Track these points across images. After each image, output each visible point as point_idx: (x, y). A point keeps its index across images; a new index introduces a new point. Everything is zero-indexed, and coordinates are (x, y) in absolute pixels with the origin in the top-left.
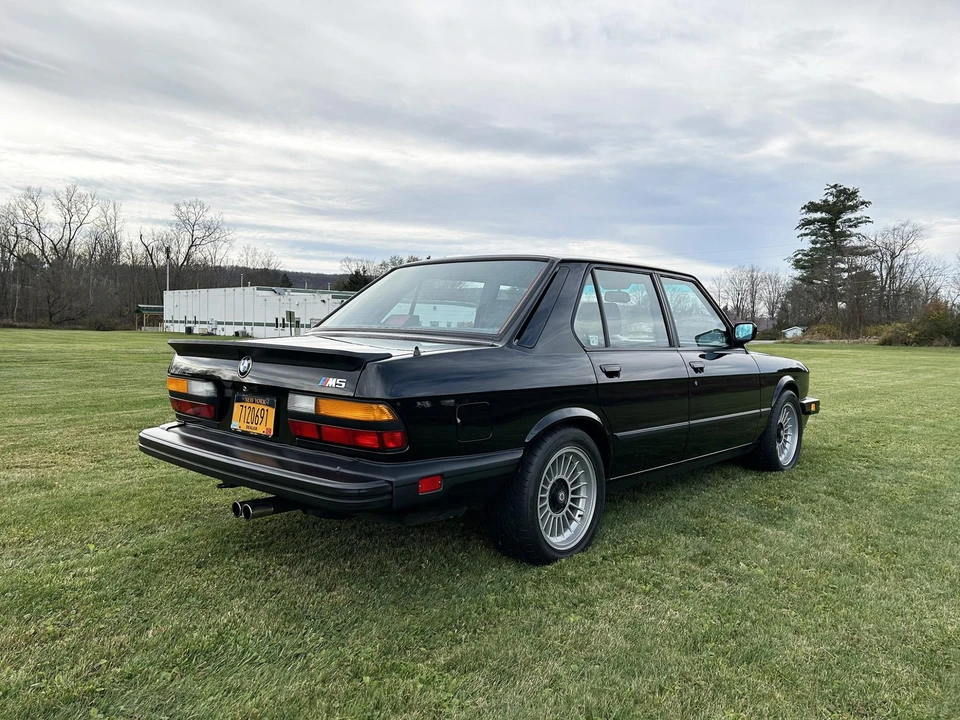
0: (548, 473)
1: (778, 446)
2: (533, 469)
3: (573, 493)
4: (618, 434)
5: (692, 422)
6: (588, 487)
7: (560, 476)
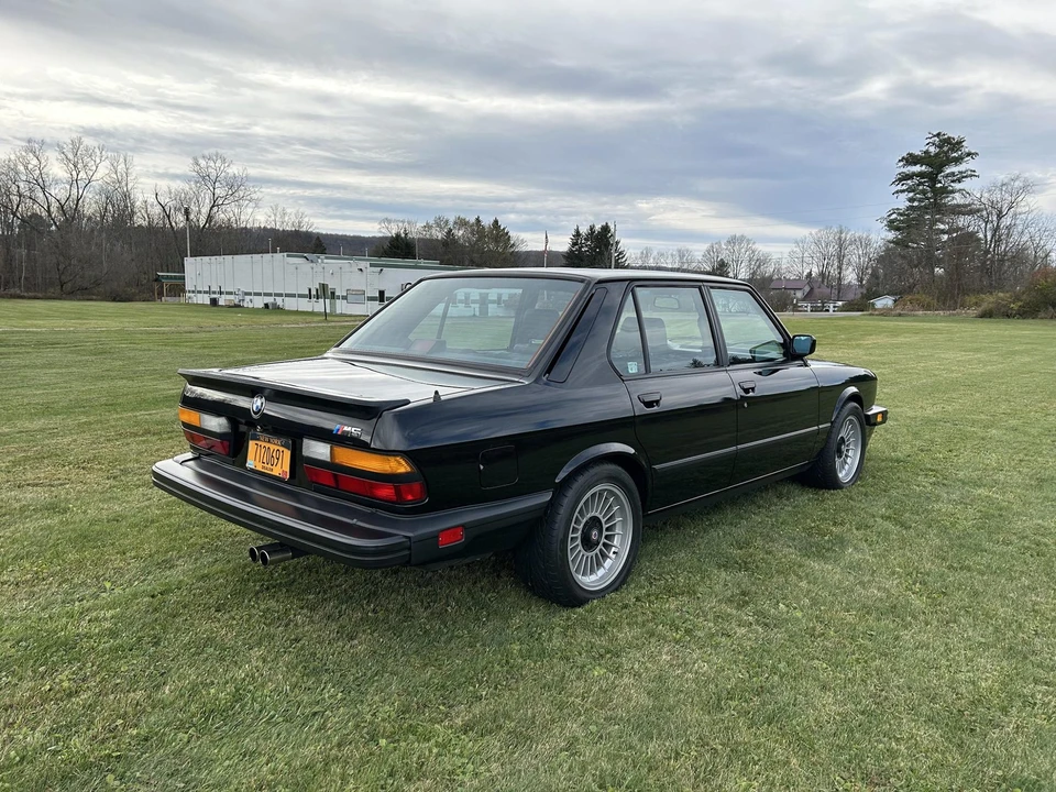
0: (581, 512)
1: (838, 461)
2: (563, 511)
3: (607, 529)
4: (656, 467)
5: (739, 447)
6: (624, 522)
7: (593, 514)
